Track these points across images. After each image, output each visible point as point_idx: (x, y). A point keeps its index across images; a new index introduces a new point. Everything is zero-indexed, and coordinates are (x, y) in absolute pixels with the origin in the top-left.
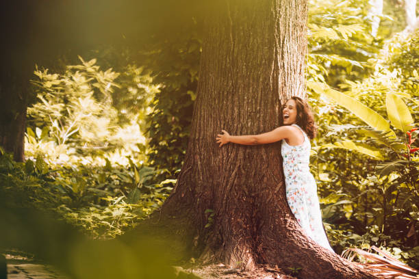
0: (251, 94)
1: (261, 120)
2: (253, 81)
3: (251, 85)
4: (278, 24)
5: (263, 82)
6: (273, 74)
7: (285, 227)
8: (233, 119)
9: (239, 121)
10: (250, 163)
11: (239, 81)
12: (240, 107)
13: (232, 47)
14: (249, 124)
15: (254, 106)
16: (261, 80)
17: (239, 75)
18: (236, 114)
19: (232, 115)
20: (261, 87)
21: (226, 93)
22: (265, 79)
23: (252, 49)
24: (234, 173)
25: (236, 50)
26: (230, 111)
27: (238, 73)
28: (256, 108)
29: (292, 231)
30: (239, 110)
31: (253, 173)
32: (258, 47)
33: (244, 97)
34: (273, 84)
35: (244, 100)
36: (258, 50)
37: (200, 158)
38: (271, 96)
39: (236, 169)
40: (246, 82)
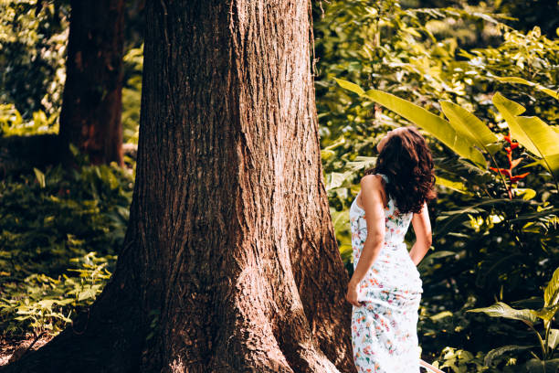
0: (199, 127)
1: (215, 167)
2: (202, 106)
3: (198, 111)
4: (235, 10)
5: (215, 107)
6: (230, 92)
7: (245, 345)
8: (176, 168)
9: (185, 170)
10: (203, 236)
11: (182, 107)
12: (184, 147)
13: (169, 52)
14: (200, 175)
15: (205, 145)
16: (212, 102)
17: (181, 96)
18: (179, 159)
19: (175, 161)
20: (213, 114)
21: (165, 126)
22: (219, 101)
23: (197, 53)
24: (179, 254)
25: (174, 56)
26: (171, 155)
27: (178, 93)
28: (208, 149)
29: (254, 352)
30: (183, 153)
31: (208, 253)
32: (205, 50)
33: (189, 132)
34: (231, 108)
35: (190, 136)
36: (205, 55)
37: (144, 226)
38: (227, 128)
39: (182, 249)
40: (191, 106)
